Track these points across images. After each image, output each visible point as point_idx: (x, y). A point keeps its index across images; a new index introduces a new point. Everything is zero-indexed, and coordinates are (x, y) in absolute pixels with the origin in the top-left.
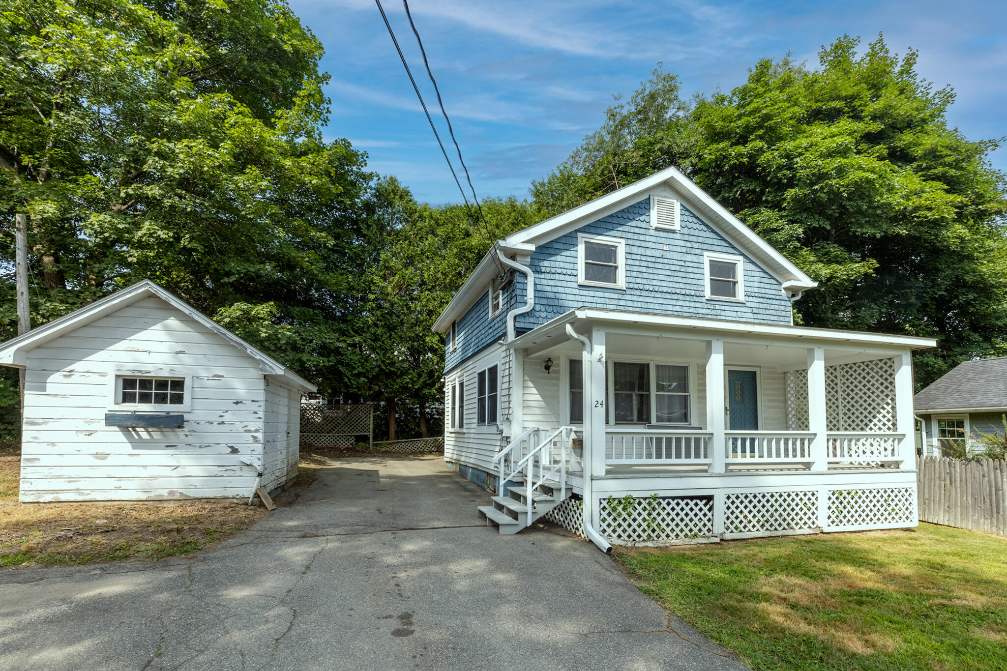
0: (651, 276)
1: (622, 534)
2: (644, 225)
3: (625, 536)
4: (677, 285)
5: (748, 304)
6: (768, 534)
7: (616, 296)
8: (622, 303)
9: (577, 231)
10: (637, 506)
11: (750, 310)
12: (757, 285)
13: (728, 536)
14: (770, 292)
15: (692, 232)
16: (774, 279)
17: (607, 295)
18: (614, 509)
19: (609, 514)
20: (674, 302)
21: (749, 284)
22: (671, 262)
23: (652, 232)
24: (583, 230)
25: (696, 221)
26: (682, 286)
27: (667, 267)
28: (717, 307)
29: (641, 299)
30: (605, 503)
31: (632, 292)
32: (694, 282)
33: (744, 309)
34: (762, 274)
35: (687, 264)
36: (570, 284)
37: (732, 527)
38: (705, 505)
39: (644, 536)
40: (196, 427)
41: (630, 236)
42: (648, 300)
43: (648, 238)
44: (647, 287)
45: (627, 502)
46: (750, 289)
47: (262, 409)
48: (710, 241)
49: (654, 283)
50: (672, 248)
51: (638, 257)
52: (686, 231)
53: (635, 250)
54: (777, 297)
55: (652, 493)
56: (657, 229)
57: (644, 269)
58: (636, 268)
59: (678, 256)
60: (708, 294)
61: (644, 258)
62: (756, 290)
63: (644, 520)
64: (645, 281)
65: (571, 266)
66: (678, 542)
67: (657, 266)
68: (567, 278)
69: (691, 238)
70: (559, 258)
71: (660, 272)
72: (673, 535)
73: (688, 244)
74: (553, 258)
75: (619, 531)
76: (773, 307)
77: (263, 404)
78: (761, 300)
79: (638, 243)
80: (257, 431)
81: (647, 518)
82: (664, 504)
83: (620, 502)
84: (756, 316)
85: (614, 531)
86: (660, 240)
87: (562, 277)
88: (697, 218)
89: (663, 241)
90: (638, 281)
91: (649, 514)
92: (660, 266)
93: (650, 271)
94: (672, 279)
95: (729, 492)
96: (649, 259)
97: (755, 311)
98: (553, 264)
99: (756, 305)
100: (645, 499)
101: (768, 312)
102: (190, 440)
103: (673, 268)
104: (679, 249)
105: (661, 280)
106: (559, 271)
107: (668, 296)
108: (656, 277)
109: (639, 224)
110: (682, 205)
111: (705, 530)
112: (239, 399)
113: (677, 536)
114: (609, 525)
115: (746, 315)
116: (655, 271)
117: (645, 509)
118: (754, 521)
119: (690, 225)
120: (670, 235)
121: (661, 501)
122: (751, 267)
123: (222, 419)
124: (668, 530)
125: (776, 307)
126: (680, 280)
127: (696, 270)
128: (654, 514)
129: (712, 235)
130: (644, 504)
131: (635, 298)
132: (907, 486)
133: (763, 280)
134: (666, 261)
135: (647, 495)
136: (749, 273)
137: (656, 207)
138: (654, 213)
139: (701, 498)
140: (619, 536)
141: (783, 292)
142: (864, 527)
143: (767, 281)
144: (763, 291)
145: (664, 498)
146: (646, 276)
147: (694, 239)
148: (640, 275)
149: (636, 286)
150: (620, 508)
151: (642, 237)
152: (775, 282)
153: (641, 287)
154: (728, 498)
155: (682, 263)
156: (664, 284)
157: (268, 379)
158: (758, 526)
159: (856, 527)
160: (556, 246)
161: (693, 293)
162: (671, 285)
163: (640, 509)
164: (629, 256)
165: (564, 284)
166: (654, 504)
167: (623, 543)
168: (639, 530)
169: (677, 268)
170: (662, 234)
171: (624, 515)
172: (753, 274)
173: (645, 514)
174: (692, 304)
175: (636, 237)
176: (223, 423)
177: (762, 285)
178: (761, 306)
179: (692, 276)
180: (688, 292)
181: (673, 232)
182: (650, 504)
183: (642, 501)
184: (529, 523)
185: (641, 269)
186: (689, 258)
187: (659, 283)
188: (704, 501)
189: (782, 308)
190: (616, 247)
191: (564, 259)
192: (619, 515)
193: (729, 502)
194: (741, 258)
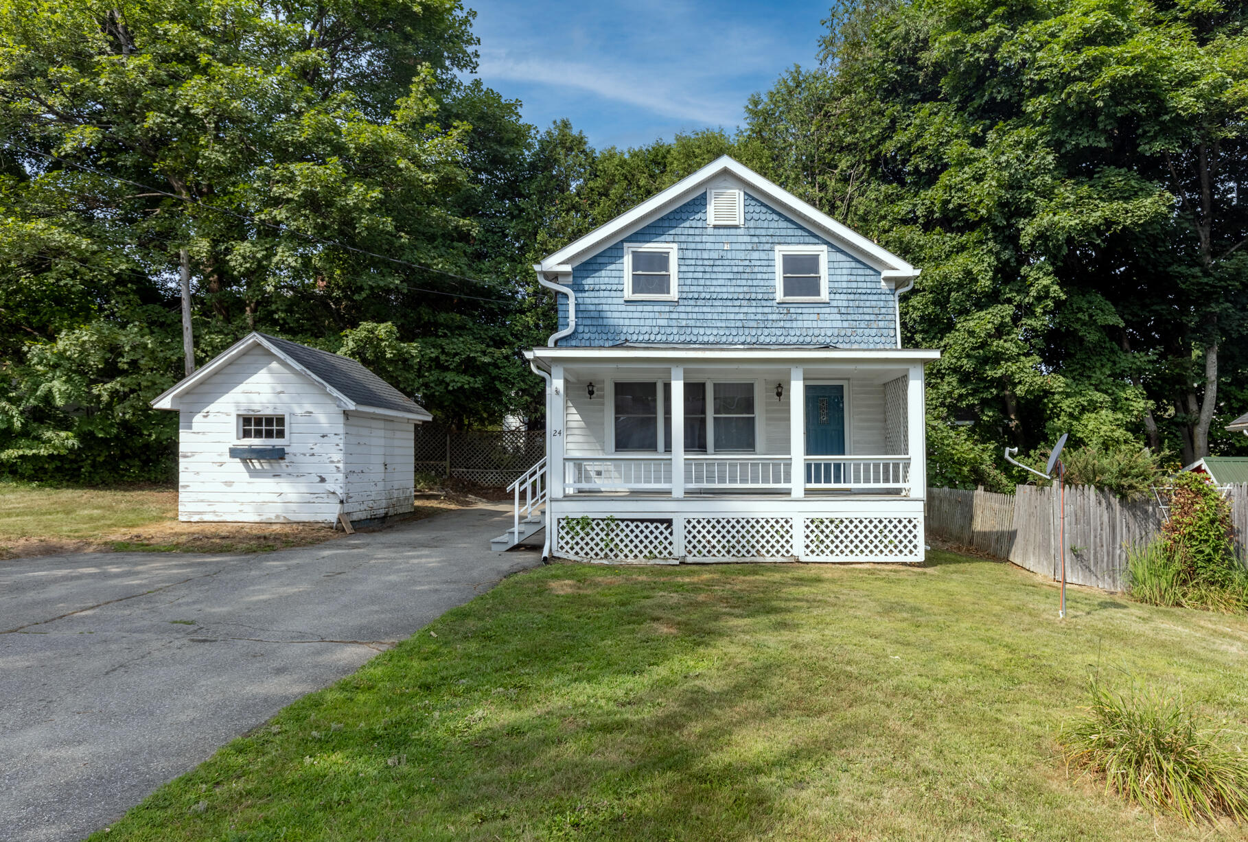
0: (708, 282)
1: (579, 551)
2: (700, 224)
3: (582, 554)
4: (741, 289)
5: (834, 303)
6: (734, 560)
7: (667, 309)
8: (674, 316)
9: (622, 241)
10: (595, 527)
11: (836, 310)
12: (845, 278)
13: (690, 559)
14: (864, 285)
15: (760, 224)
16: (871, 268)
17: (657, 308)
18: (573, 528)
19: (567, 533)
20: (737, 310)
21: (835, 278)
22: (733, 263)
23: (710, 231)
24: (630, 239)
25: (764, 210)
26: (746, 289)
27: (728, 269)
28: (792, 310)
29: (696, 309)
30: (563, 523)
31: (686, 302)
32: (762, 283)
33: (827, 310)
34: (853, 264)
35: (753, 263)
36: (615, 301)
37: (695, 552)
38: (666, 529)
39: (602, 554)
40: (294, 459)
41: (683, 238)
42: (705, 309)
43: (704, 239)
44: (703, 295)
45: (585, 523)
46: (836, 285)
47: (342, 441)
48: (784, 232)
49: (712, 289)
50: (735, 246)
51: (693, 262)
52: (752, 224)
53: (689, 254)
54: (874, 291)
55: (608, 515)
56: (715, 227)
57: (700, 275)
58: (690, 275)
59: (741, 255)
60: (779, 295)
61: (700, 262)
62: (844, 284)
63: (602, 540)
64: (701, 289)
65: (616, 281)
66: (635, 562)
67: (715, 269)
68: (613, 294)
69: (758, 232)
70: (603, 273)
71: (720, 276)
72: (631, 556)
73: (755, 240)
74: (597, 275)
75: (577, 548)
76: (868, 304)
77: (342, 437)
78: (852, 297)
79: (693, 246)
80: (339, 462)
81: (605, 538)
82: (622, 525)
83: (578, 523)
84: (844, 317)
85: (572, 548)
86: (719, 239)
87: (606, 294)
88: (766, 206)
89: (724, 239)
90: (693, 289)
91: (607, 535)
92: (720, 269)
93: (708, 276)
94: (734, 282)
95: (690, 516)
96: (706, 262)
97: (843, 310)
98: (597, 280)
99: (845, 304)
100: (603, 520)
101: (861, 311)
102: (290, 470)
103: (735, 269)
104: (743, 247)
105: (721, 285)
106: (603, 287)
107: (729, 303)
108: (715, 283)
109: (694, 224)
110: (745, 193)
111: (665, 553)
112: (325, 432)
113: (636, 556)
114: (567, 543)
115: (832, 317)
116: (714, 276)
117: (602, 530)
118: (719, 547)
119: (756, 216)
120: (733, 231)
121: (620, 523)
122: (840, 257)
123: (312, 451)
124: (626, 551)
125: (874, 303)
126: (744, 283)
127: (765, 269)
128: (612, 535)
129: (783, 224)
130: (602, 525)
131: (689, 309)
132: (911, 516)
133: (855, 272)
134: (726, 262)
135: (604, 516)
136: (836, 265)
137: (713, 202)
138: (711, 209)
139: (662, 521)
140: (577, 553)
141: (883, 283)
142: (851, 558)
143: (861, 272)
144: (854, 285)
145: (623, 520)
146: (702, 282)
147: (763, 232)
148: (695, 282)
149: (690, 296)
150: (578, 528)
151: (698, 239)
152: (872, 272)
153: (696, 296)
154: (689, 522)
155: (747, 263)
156: (724, 289)
157: (346, 414)
158: (723, 552)
159: (842, 558)
160: (600, 260)
161: (760, 296)
162: (732, 290)
163: (597, 530)
164: (682, 262)
165: (610, 301)
166: (613, 526)
167: (579, 559)
168: (597, 549)
169: (741, 269)
170: (722, 231)
171: (582, 534)
172: (841, 265)
173: (602, 535)
174: (760, 310)
175: (690, 239)
176: (313, 455)
177: (853, 278)
178: (851, 304)
179: (759, 276)
180: (753, 296)
181: (736, 227)
182: (608, 525)
183: (600, 522)
184: (516, 542)
185: (696, 275)
186: (756, 255)
187: (718, 289)
188: (665, 525)
189: (882, 304)
190: (668, 253)
191: (609, 273)
192: (577, 533)
193: (689, 527)
194: (825, 247)
